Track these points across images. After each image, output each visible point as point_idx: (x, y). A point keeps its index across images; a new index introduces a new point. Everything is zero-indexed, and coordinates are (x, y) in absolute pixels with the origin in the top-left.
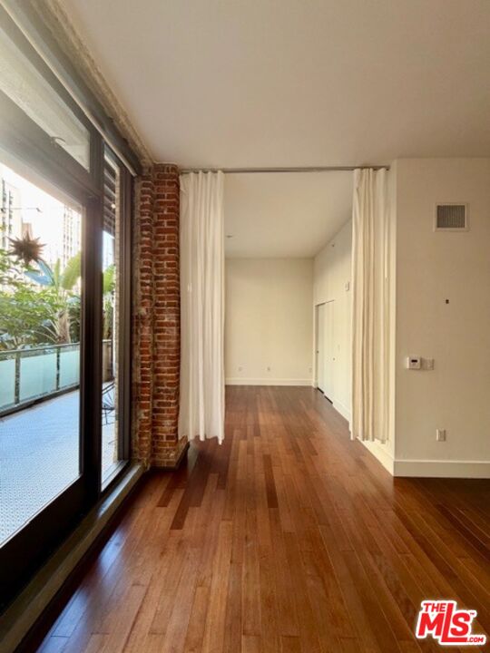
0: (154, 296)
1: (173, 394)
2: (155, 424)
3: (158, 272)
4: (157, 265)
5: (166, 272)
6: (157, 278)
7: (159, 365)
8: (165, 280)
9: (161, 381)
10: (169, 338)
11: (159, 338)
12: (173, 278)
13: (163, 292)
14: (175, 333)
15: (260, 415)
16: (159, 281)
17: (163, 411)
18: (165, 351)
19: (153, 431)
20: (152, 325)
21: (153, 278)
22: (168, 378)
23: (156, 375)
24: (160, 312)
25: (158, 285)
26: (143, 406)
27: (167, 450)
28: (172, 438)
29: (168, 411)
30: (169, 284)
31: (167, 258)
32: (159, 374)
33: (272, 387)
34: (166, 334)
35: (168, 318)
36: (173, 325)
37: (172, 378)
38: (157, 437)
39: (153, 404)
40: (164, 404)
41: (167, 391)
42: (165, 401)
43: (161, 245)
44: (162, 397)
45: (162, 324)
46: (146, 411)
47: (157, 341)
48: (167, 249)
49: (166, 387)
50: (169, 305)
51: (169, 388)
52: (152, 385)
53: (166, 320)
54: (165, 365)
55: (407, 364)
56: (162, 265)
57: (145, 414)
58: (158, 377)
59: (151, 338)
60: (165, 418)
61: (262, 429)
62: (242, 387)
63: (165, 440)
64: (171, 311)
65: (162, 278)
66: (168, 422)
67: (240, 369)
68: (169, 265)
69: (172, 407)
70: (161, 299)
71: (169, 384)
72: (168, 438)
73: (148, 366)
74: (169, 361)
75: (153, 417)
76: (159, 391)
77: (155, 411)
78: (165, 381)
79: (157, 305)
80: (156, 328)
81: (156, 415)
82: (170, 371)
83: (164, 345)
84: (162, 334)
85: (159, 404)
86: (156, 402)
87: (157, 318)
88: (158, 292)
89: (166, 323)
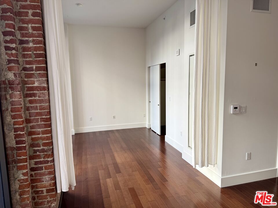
0: (21, 60)
1: (50, 153)
2: (34, 181)
3: (23, 35)
4: (21, 29)
5: (32, 35)
6: (22, 42)
7: (32, 127)
8: (31, 45)
9: (36, 142)
10: (41, 101)
11: (31, 102)
12: (39, 42)
13: (30, 56)
14: (47, 97)
15: (116, 155)
16: (24, 45)
17: (41, 168)
18: (38, 114)
19: (33, 187)
20: (22, 89)
21: (18, 42)
22: (43, 139)
23: (30, 137)
24: (30, 76)
25: (24, 49)
26: (20, 168)
27: (48, 202)
28: (52, 190)
29: (46, 168)
30: (36, 49)
31: (31, 22)
32: (34, 136)
33: (118, 131)
34: (37, 98)
36: (44, 89)
37: (48, 138)
38: (37, 192)
39: (30, 164)
40: (41, 163)
41: (43, 151)
42: (42, 159)
43: (23, 7)
44: (39, 157)
45: (32, 89)
46: (25, 171)
47: (28, 105)
48: (30, 12)
49: (42, 147)
50: (38, 69)
51: (46, 148)
52: (27, 148)
53: (36, 84)
54: (39, 126)
55: (231, 110)
56: (26, 29)
57: (24, 174)
58: (33, 139)
59: (22, 103)
60: (44, 174)
62: (94, 133)
63: (45, 194)
64: (41, 76)
65: (27, 42)
66: (47, 178)
68: (34, 29)
69: (49, 164)
70: (29, 63)
71: (45, 145)
72: (48, 191)
73: (22, 129)
74: (43, 123)
75: (31, 175)
76: (35, 151)
77: (32, 169)
78: (41, 142)
79: (25, 69)
80: (26, 92)
81: (33, 173)
82: (44, 133)
83: (36, 108)
84: (33, 98)
85: (36, 163)
86: (33, 161)
87: (25, 83)
88: (24, 56)
89: (37, 87)
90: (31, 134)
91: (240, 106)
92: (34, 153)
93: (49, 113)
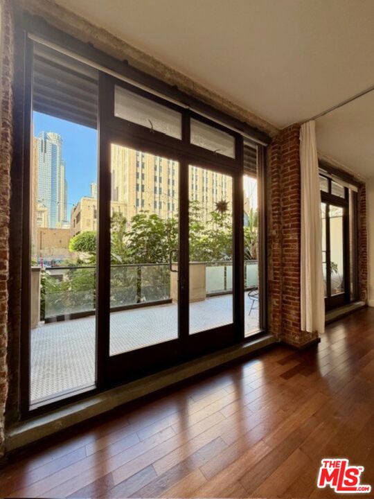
0: (282, 221)
1: (297, 292)
2: (284, 311)
3: (285, 204)
4: (284, 200)
5: (291, 203)
6: (284, 209)
7: (286, 270)
8: (289, 209)
9: (288, 282)
10: (293, 251)
11: (286, 251)
12: (295, 206)
13: (288, 217)
14: (297, 248)
16: (285, 211)
17: (290, 303)
18: (291, 260)
19: (283, 316)
20: (280, 242)
21: (281, 209)
22: (293, 280)
23: (284, 277)
24: (286, 232)
25: (285, 213)
26: (275, 297)
27: (293, 334)
28: (297, 325)
29: (294, 304)
30: (292, 212)
31: (290, 193)
32: (287, 277)
34: (291, 248)
35: (292, 237)
36: (295, 241)
37: (295, 280)
38: (286, 322)
39: (282, 297)
40: (290, 298)
41: (292, 289)
42: (291, 296)
43: (286, 185)
44: (289, 293)
45: (287, 241)
46: (277, 300)
47: (285, 253)
48: (290, 187)
49: (291, 287)
50: (293, 226)
51: (294, 288)
52: (281, 284)
53: (291, 238)
54: (290, 270)
56: (287, 199)
57: (277, 302)
58: (286, 279)
59: (280, 251)
60: (291, 308)
63: (291, 325)
64: (294, 231)
65: (287, 208)
66: (293, 312)
69: (296, 302)
70: (286, 222)
71: (294, 285)
72: (294, 324)
73: (278, 270)
74: (293, 267)
75: (282, 306)
76: (287, 289)
77: (284, 302)
78: (291, 282)
79: (284, 228)
80: (284, 244)
81: (285, 305)
82: (294, 275)
83: (289, 256)
84: (288, 248)
85: (287, 298)
86: (285, 296)
87: (284, 237)
88: (285, 218)
89: (291, 240)
90: (285, 275)
93: (299, 260)
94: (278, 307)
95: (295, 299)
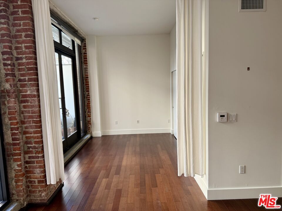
0: (17, 73)
1: (40, 150)
2: (27, 173)
3: (18, 53)
4: (17, 48)
5: (25, 53)
6: (17, 59)
7: (26, 128)
8: (24, 61)
9: (29, 140)
10: (32, 106)
11: (25, 107)
12: (30, 58)
13: (24, 70)
14: (37, 103)
15: (125, 158)
16: (19, 61)
17: (33, 162)
18: (30, 117)
19: (27, 177)
20: (17, 97)
21: (14, 59)
22: (35, 138)
23: (24, 136)
24: (23, 86)
25: (19, 64)
26: (15, 160)
27: (40, 191)
28: (42, 182)
29: (37, 162)
30: (28, 64)
31: (24, 42)
32: (27, 135)
33: (141, 135)
34: (29, 104)
35: (29, 91)
36: (34, 96)
37: (38, 137)
38: (31, 182)
39: (25, 158)
40: (33, 157)
41: (35, 148)
42: (34, 155)
43: (18, 31)
44: (31, 152)
46: (19, 163)
47: (23, 109)
48: (23, 34)
49: (33, 145)
50: (30, 80)
51: (36, 145)
52: (22, 144)
53: (28, 93)
54: (31, 127)
55: (217, 118)
56: (21, 48)
57: (18, 165)
58: (26, 137)
59: (18, 108)
60: (36, 168)
61: (123, 168)
63: (37, 184)
64: (33, 85)
65: (21, 59)
66: (38, 171)
67: (117, 123)
68: (26, 47)
69: (40, 159)
70: (23, 75)
71: (36, 143)
72: (39, 182)
73: (17, 129)
74: (34, 124)
75: (26, 167)
76: (29, 148)
77: (27, 162)
78: (33, 140)
79: (20, 80)
80: (21, 99)
81: (27, 165)
82: (35, 132)
83: (29, 112)
84: (26, 104)
85: (30, 157)
86: (27, 156)
87: (21, 91)
88: (19, 70)
89: (29, 95)
90: (25, 133)
91: (228, 114)
92: (28, 149)
93: (40, 116)
94: (20, 171)
95: (38, 157)
